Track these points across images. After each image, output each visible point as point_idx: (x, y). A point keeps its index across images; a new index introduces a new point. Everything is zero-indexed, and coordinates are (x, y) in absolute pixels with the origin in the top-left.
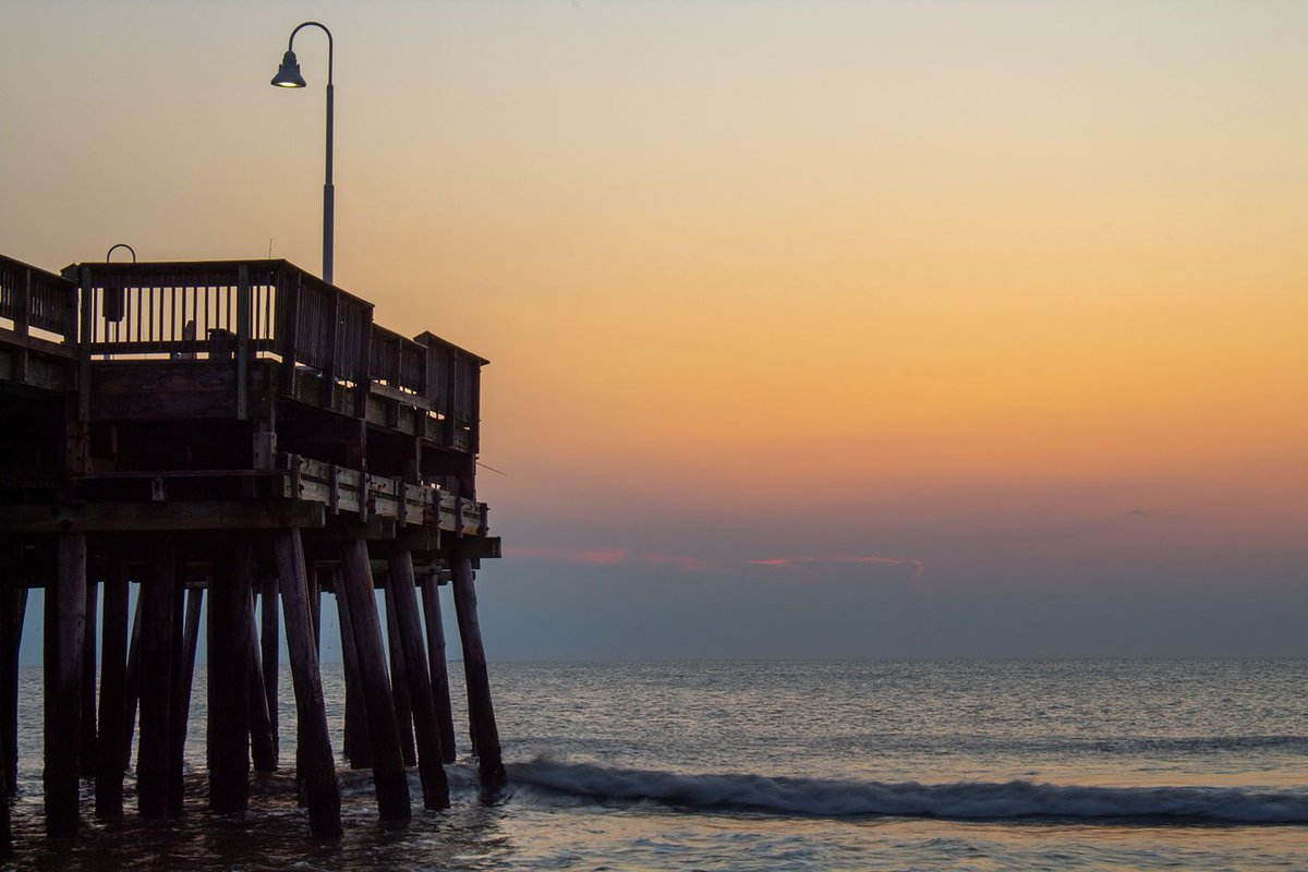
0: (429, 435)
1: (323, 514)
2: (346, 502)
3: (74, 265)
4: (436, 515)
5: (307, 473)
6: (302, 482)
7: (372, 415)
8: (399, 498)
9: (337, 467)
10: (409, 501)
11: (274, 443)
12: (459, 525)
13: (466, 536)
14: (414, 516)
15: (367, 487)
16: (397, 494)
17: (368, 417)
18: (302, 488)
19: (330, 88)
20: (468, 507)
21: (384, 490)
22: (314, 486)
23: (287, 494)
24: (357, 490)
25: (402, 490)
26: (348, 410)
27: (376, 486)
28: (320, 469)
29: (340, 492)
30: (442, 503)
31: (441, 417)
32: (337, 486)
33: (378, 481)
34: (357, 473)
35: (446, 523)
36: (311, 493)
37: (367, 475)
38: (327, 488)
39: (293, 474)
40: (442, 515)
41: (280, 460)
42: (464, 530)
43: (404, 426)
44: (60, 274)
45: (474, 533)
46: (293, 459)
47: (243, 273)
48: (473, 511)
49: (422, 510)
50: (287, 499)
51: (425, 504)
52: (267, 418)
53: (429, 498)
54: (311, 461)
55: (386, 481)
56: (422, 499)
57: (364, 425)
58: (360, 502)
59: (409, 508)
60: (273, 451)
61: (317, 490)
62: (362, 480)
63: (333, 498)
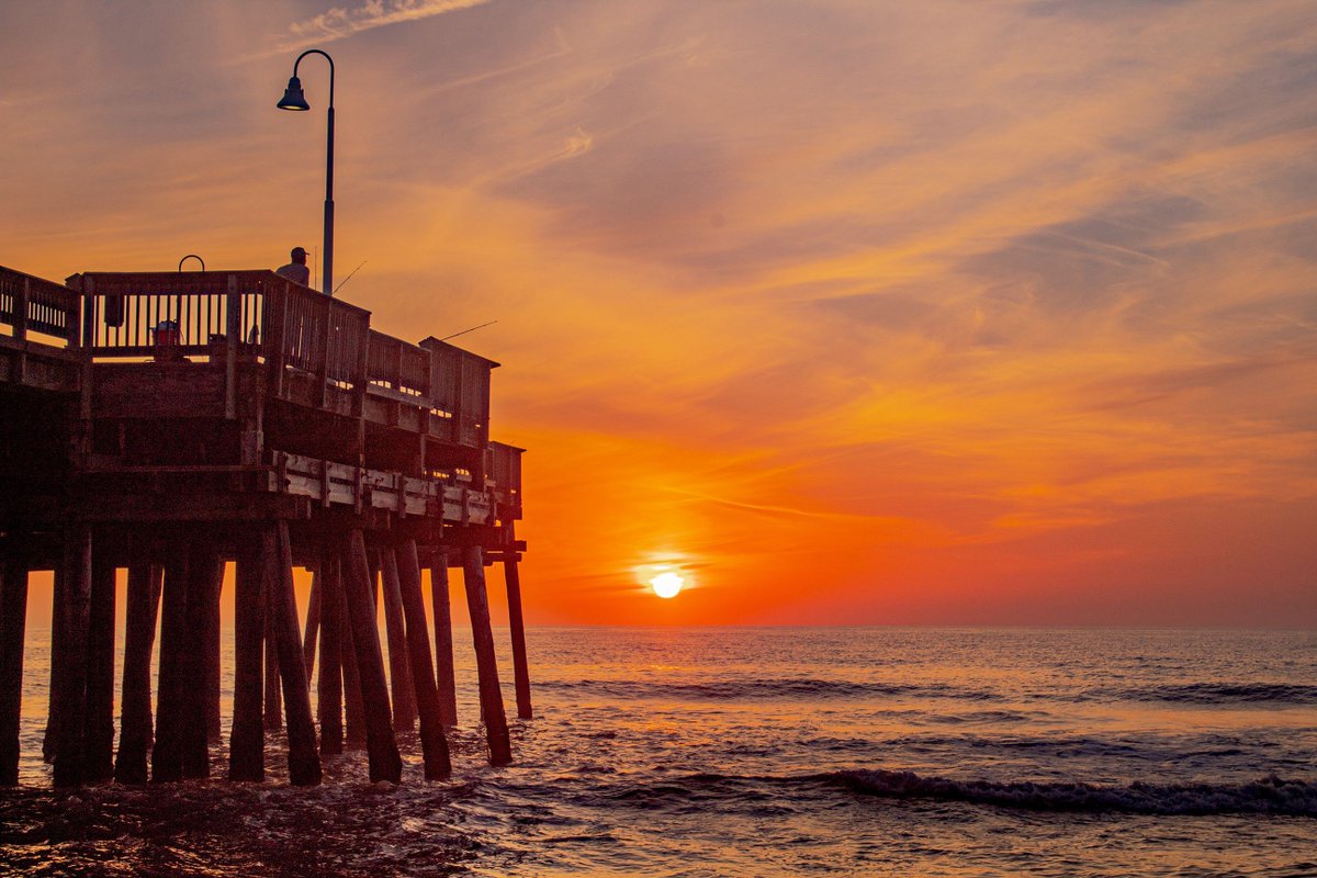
0: (434, 432)
1: (309, 507)
2: (339, 495)
3: (77, 274)
4: (440, 506)
5: (295, 468)
6: (289, 477)
7: (369, 413)
8: (398, 491)
9: (328, 462)
10: (410, 494)
11: (260, 441)
12: (465, 515)
13: (473, 525)
14: (415, 507)
15: (363, 480)
16: (396, 487)
17: (365, 416)
18: (288, 482)
19: (331, 111)
20: (476, 498)
21: (382, 484)
22: (303, 480)
23: (272, 488)
24: (351, 484)
25: (402, 483)
26: (345, 409)
27: (373, 481)
28: (309, 466)
29: (332, 487)
30: (447, 495)
31: (449, 415)
32: (328, 480)
33: (375, 475)
34: (352, 468)
35: (451, 512)
36: (298, 487)
37: (362, 470)
38: (317, 483)
39: (280, 469)
40: (446, 507)
41: (267, 457)
42: (470, 520)
43: (407, 424)
44: (64, 283)
45: (482, 522)
46: (279, 455)
47: (232, 282)
48: (481, 502)
49: (424, 502)
50: (273, 493)
51: (428, 496)
52: (255, 419)
53: (433, 491)
54: (300, 458)
55: (383, 475)
56: (424, 491)
57: (362, 424)
58: (355, 494)
59: (409, 501)
60: (259, 448)
61: (306, 484)
62: (357, 475)
63: (324, 492)
